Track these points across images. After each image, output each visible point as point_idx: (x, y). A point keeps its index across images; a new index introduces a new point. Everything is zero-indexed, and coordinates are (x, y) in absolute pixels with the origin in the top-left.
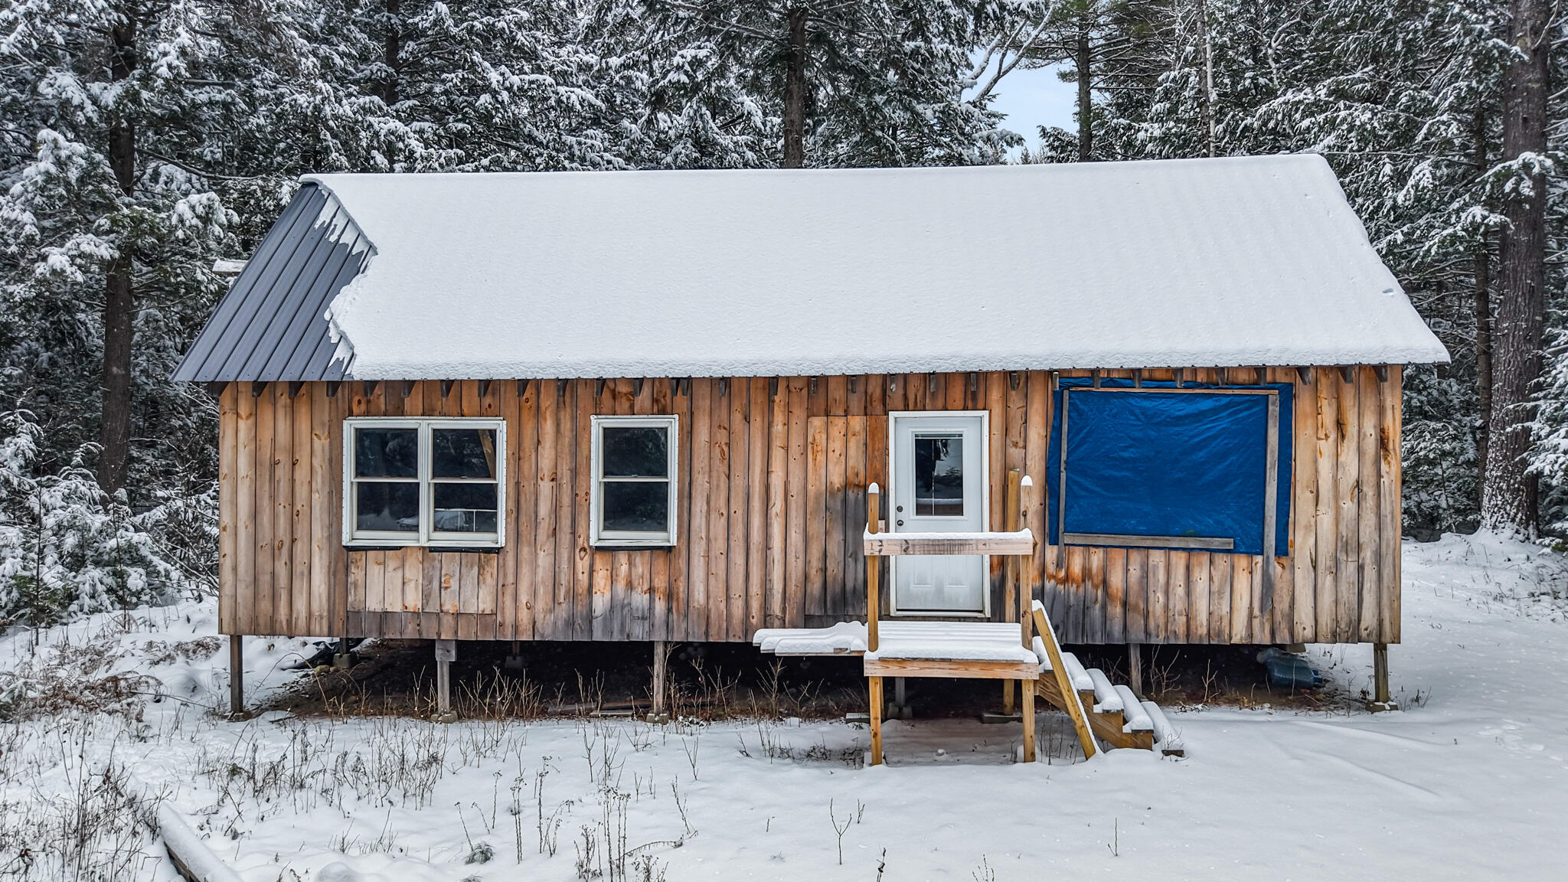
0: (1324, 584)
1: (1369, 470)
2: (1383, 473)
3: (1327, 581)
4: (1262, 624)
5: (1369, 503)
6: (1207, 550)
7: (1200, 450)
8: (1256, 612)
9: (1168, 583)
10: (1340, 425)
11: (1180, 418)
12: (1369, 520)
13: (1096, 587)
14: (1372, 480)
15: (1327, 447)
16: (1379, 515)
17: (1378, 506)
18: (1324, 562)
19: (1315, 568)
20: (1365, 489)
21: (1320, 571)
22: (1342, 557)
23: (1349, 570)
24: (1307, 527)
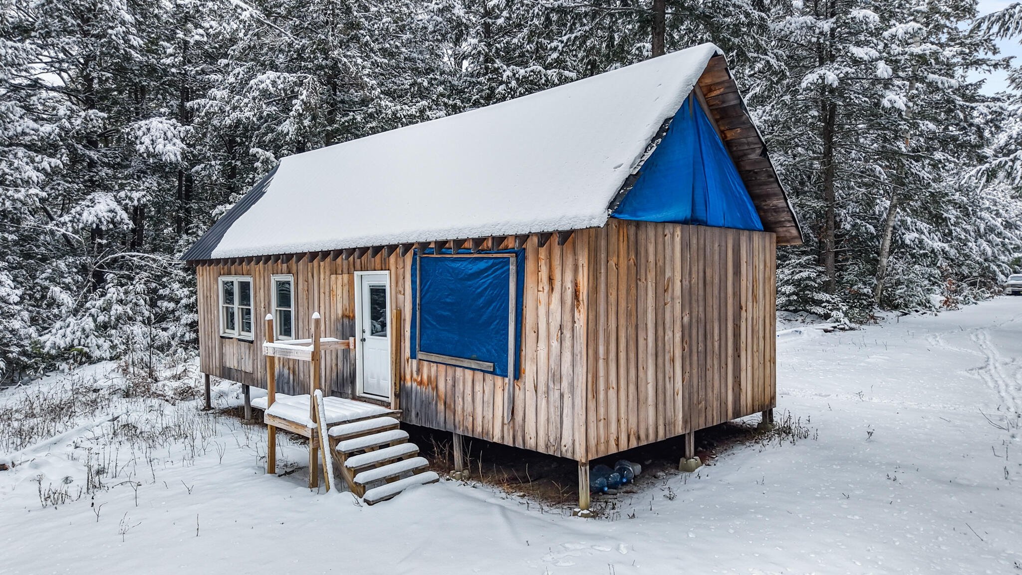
0: (541, 404)
1: (567, 317)
2: (576, 320)
3: (543, 403)
4: (508, 430)
5: (567, 343)
6: (481, 371)
7: (480, 298)
8: (506, 421)
9: (464, 391)
10: (551, 280)
11: (472, 274)
12: (567, 357)
13: (433, 389)
14: (569, 325)
15: (543, 296)
16: (573, 354)
17: (573, 346)
18: (542, 388)
19: (536, 391)
20: (565, 332)
21: (539, 394)
22: (551, 385)
23: (555, 395)
24: (532, 360)
